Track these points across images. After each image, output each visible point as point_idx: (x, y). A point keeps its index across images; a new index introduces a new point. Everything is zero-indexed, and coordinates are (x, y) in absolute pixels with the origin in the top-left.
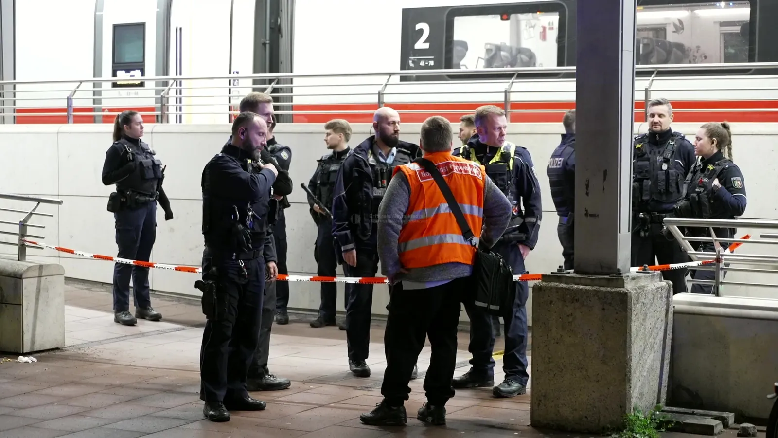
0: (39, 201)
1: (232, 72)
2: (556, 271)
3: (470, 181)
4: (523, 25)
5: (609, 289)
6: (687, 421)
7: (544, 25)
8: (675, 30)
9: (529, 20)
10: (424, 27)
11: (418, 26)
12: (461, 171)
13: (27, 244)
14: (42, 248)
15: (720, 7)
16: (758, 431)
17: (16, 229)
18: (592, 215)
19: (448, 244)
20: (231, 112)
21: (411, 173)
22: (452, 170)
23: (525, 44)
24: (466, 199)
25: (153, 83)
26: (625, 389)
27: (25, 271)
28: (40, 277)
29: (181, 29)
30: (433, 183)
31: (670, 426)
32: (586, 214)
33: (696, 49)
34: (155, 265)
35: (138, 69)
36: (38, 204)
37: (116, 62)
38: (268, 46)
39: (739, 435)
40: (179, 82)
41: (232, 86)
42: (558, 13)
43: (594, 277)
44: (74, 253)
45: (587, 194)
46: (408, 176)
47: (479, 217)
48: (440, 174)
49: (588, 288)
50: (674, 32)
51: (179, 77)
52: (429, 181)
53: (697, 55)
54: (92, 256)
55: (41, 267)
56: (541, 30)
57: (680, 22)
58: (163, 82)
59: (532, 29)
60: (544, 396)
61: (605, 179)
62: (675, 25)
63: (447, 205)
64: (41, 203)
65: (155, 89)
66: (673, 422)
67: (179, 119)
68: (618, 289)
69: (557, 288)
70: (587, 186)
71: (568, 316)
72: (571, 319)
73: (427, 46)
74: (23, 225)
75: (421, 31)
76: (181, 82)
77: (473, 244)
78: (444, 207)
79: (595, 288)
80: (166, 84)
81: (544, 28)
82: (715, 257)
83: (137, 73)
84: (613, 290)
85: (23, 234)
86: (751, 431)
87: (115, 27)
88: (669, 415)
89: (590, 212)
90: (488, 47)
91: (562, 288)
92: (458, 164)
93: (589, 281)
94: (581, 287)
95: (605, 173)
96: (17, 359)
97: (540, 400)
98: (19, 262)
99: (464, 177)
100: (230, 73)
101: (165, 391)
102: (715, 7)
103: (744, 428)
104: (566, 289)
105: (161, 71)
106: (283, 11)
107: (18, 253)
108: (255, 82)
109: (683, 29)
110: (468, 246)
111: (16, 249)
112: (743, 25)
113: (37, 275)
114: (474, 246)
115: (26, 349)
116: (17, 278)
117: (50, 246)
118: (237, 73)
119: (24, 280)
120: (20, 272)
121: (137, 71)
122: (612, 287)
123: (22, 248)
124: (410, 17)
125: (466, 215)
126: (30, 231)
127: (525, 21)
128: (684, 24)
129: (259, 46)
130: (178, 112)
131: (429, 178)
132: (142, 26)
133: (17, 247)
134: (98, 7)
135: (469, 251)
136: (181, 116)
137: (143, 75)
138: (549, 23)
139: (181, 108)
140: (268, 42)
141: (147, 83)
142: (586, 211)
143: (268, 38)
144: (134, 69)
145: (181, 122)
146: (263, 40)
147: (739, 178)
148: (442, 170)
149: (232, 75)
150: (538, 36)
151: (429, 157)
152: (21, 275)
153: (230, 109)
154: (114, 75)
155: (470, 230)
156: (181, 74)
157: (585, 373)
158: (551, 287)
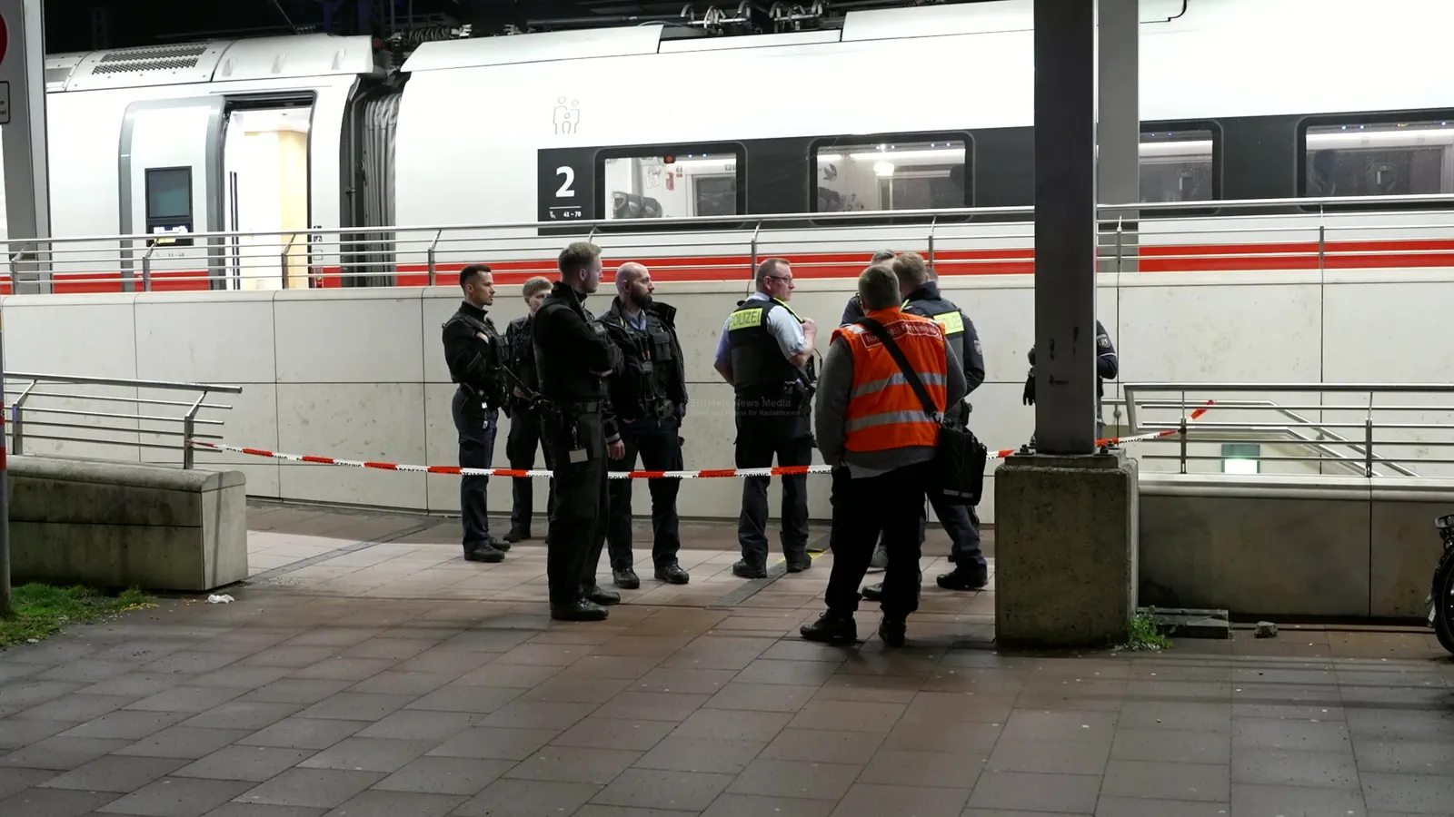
0: (206, 389)
1: (313, 226)
2: (1019, 452)
3: (928, 342)
4: (645, 170)
5: (1101, 470)
6: (1189, 624)
7: (670, 171)
8: (826, 176)
9: (653, 166)
10: (569, 172)
11: (560, 170)
12: (915, 332)
13: (196, 446)
14: (221, 451)
15: (880, 151)
16: (1279, 629)
17: (181, 428)
18: (1058, 382)
19: (901, 424)
20: (311, 275)
21: (853, 338)
22: (905, 330)
23: (648, 193)
24: (923, 365)
25: (205, 240)
26: (1125, 591)
27: (203, 482)
28: (219, 489)
29: (235, 174)
30: (881, 349)
31: (1171, 631)
32: (1052, 381)
33: (852, 198)
34: (398, 467)
35: (182, 225)
36: (205, 393)
37: (151, 215)
38: (354, 196)
39: (1258, 636)
40: (236, 239)
41: (312, 242)
42: (735, 156)
43: (1076, 457)
44: (272, 456)
45: (1052, 357)
46: (851, 342)
47: (943, 386)
48: (890, 337)
49: (1072, 470)
50: (825, 179)
51: (235, 232)
52: (875, 348)
53: (853, 204)
54: (301, 458)
55: (221, 475)
56: (668, 177)
57: (832, 166)
58: (219, 239)
59: (656, 176)
60: (1016, 605)
61: (1075, 338)
62: (826, 171)
63: (901, 375)
64: (208, 393)
65: (209, 248)
66: (1174, 625)
67: (237, 284)
68: (1113, 470)
69: (1030, 473)
70: (1052, 347)
71: (1046, 505)
72: (1050, 509)
73: (571, 193)
74: (189, 422)
75: (564, 176)
76: (237, 239)
77: (938, 419)
78: (898, 378)
79: (1081, 470)
80: (221, 241)
81: (671, 175)
82: (1179, 427)
83: (181, 231)
84: (1106, 471)
85: (189, 433)
86: (1272, 631)
87: (149, 172)
88: (1167, 618)
89: (1056, 379)
90: (618, 196)
91: (1036, 472)
92: (910, 324)
93: (1070, 462)
94: (1062, 469)
95: (1076, 330)
96: (207, 599)
97: (1010, 610)
98: (185, 471)
99: (920, 340)
100: (309, 226)
101: (468, 629)
102: (874, 150)
103: (1263, 628)
104: (1042, 473)
105: (215, 224)
106: (368, 152)
107: (183, 461)
108: (344, 237)
109: (835, 175)
110: (931, 423)
111: (180, 456)
112: (955, 168)
113: (216, 487)
114: (939, 422)
115: (208, 586)
116: (193, 491)
117: (233, 448)
118: (320, 227)
119: (203, 494)
120: (199, 484)
121: (181, 227)
122: (1104, 468)
123: (189, 451)
124: (549, 160)
125: (927, 386)
126: (197, 429)
127: (647, 167)
128: (837, 169)
129: (345, 195)
130: (236, 276)
131: (876, 342)
132: (188, 170)
133: (182, 452)
134: (124, 147)
135: (932, 430)
136: (239, 281)
137: (190, 230)
138: (677, 170)
139: (238, 270)
140: (353, 190)
141: (196, 241)
142: (1052, 377)
143: (353, 186)
144: (178, 225)
145: (239, 288)
146: (347, 189)
147: (1104, 336)
148: (892, 332)
149: (312, 230)
150: (664, 183)
151: (876, 316)
152: (200, 488)
153: (310, 270)
154: (150, 230)
155: (932, 403)
156: (237, 230)
157: (1070, 573)
158: (1022, 471)
